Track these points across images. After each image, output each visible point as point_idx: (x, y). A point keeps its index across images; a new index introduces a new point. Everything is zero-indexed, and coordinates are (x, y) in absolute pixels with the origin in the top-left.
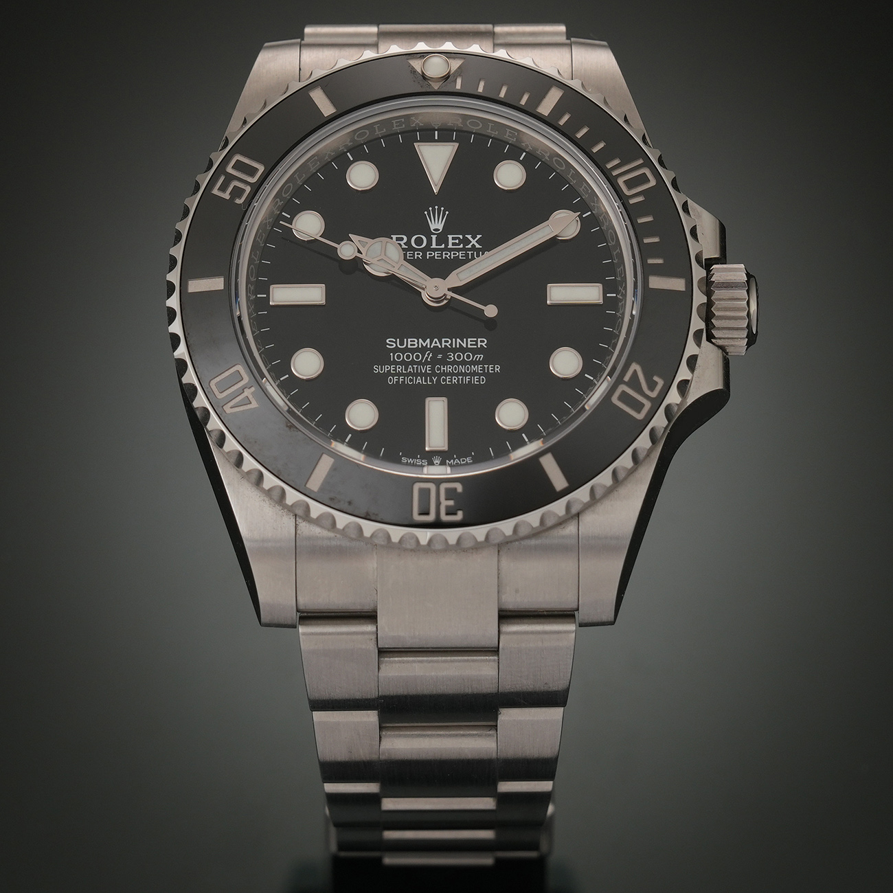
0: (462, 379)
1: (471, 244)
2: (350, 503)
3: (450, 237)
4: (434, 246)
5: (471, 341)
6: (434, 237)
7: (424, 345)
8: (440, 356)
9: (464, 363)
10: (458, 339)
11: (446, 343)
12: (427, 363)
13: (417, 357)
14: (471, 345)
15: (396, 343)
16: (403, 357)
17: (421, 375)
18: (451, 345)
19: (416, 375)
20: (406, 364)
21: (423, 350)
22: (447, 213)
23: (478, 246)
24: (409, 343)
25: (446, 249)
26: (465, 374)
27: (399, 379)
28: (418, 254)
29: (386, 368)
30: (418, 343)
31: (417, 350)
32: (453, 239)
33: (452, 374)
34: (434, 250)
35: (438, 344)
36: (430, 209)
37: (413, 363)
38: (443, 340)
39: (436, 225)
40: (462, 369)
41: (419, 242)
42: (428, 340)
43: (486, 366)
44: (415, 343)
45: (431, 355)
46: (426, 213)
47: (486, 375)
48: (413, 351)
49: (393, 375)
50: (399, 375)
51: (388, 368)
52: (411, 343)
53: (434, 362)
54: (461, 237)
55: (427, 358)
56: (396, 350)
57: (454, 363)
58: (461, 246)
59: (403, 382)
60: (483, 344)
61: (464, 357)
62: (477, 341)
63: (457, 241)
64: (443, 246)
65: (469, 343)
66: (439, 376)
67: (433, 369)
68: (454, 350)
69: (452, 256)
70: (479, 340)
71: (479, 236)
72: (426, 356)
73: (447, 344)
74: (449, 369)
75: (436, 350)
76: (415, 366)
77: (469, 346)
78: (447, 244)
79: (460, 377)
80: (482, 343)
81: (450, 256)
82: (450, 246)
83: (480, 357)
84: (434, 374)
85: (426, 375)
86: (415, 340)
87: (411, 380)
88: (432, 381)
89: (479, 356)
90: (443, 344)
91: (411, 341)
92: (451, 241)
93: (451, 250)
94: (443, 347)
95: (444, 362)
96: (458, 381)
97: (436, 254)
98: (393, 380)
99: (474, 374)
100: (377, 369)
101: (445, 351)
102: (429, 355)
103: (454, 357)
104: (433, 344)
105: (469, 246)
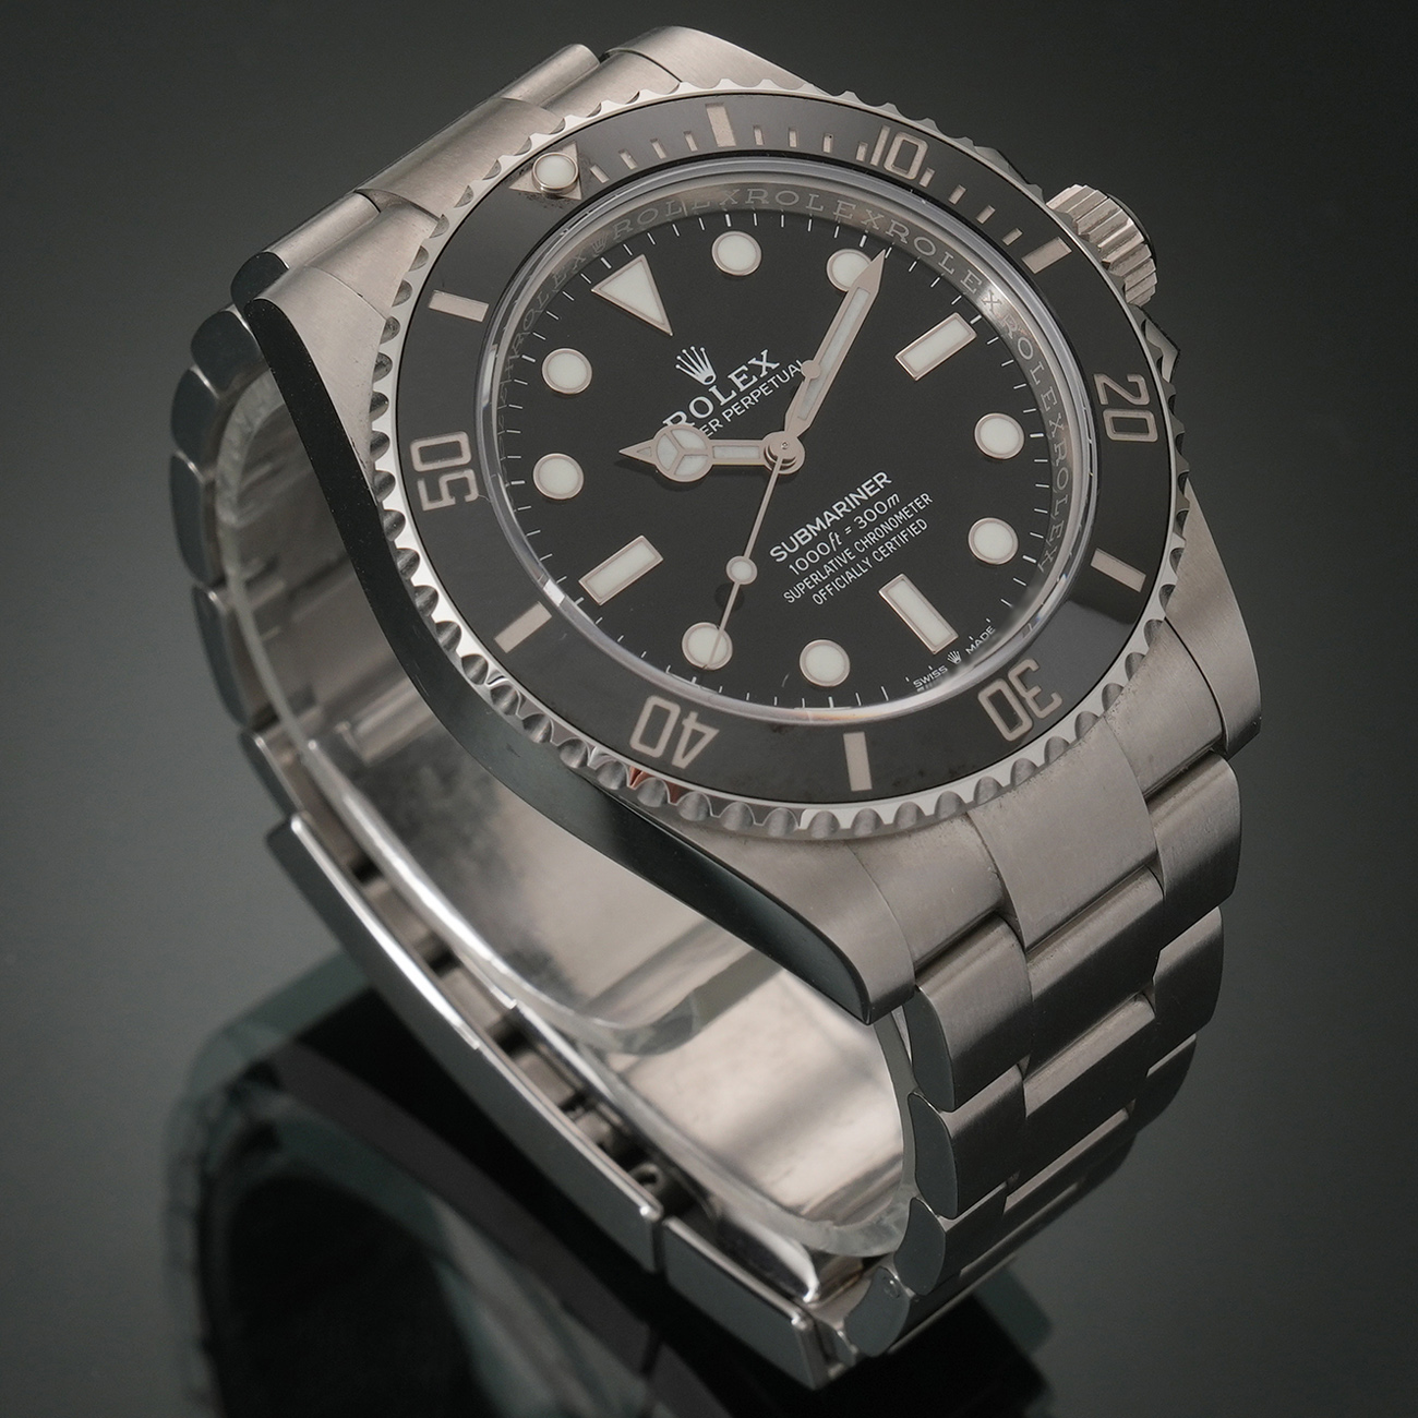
0: (897, 539)
1: (764, 369)
2: (921, 773)
3: (732, 376)
4: (723, 401)
5: (867, 487)
6: (713, 389)
7: (818, 529)
8: (848, 530)
9: (882, 519)
10: (851, 495)
11: (840, 509)
12: (840, 549)
13: (824, 549)
14: (871, 491)
15: (783, 549)
16: (808, 560)
17: (847, 567)
18: (849, 507)
19: (841, 571)
20: (818, 567)
21: (822, 536)
22: (702, 349)
23: (774, 366)
24: (800, 539)
25: (741, 395)
26: (896, 532)
27: (825, 590)
28: (714, 423)
29: (800, 588)
30: (809, 531)
31: (815, 541)
32: (738, 376)
33: (881, 542)
34: (728, 405)
35: (834, 517)
36: (679, 358)
37: (824, 560)
38: (834, 507)
39: (703, 373)
40: (887, 527)
41: (701, 407)
42: (818, 519)
43: (911, 504)
44: (806, 533)
45: (837, 536)
46: (678, 366)
47: (920, 514)
48: (812, 545)
49: (815, 591)
50: (822, 585)
51: (801, 586)
52: (802, 536)
53: (848, 542)
54: (744, 368)
55: (835, 542)
56: (792, 558)
57: (871, 527)
58: (755, 379)
59: (834, 591)
60: (884, 480)
61: (875, 511)
62: (874, 482)
63: (745, 377)
64: (734, 394)
65: (867, 490)
66: (868, 553)
67: (854, 552)
68: (859, 511)
69: (755, 398)
70: (875, 478)
71: (764, 353)
72: (832, 541)
73: (844, 509)
74: (871, 538)
75: (837, 526)
76: (831, 562)
77: (871, 495)
78: (737, 389)
79: (894, 539)
80: (882, 479)
81: (753, 400)
82: (742, 388)
83: (894, 498)
84: (860, 557)
85: (852, 564)
86: (803, 530)
87: (842, 582)
88: (864, 566)
89: (892, 498)
90: (839, 512)
91: (799, 535)
92: (738, 382)
93: (747, 392)
94: (842, 516)
95: (860, 534)
96: (895, 545)
97: (734, 409)
98: (820, 598)
99: (905, 524)
100: (791, 597)
101: (848, 519)
102: (833, 537)
103: (864, 519)
104: (828, 521)
105: (764, 373)
